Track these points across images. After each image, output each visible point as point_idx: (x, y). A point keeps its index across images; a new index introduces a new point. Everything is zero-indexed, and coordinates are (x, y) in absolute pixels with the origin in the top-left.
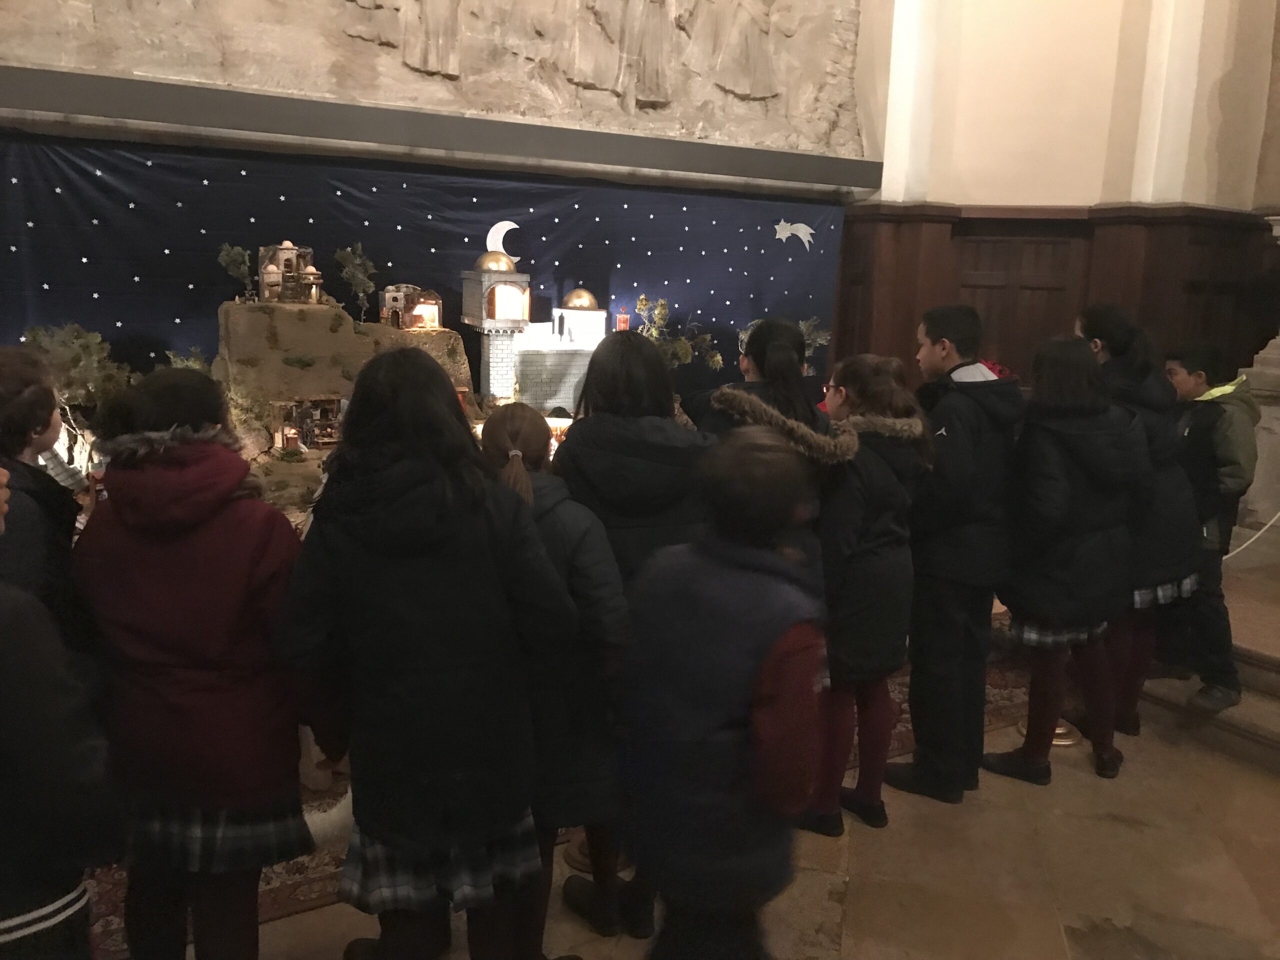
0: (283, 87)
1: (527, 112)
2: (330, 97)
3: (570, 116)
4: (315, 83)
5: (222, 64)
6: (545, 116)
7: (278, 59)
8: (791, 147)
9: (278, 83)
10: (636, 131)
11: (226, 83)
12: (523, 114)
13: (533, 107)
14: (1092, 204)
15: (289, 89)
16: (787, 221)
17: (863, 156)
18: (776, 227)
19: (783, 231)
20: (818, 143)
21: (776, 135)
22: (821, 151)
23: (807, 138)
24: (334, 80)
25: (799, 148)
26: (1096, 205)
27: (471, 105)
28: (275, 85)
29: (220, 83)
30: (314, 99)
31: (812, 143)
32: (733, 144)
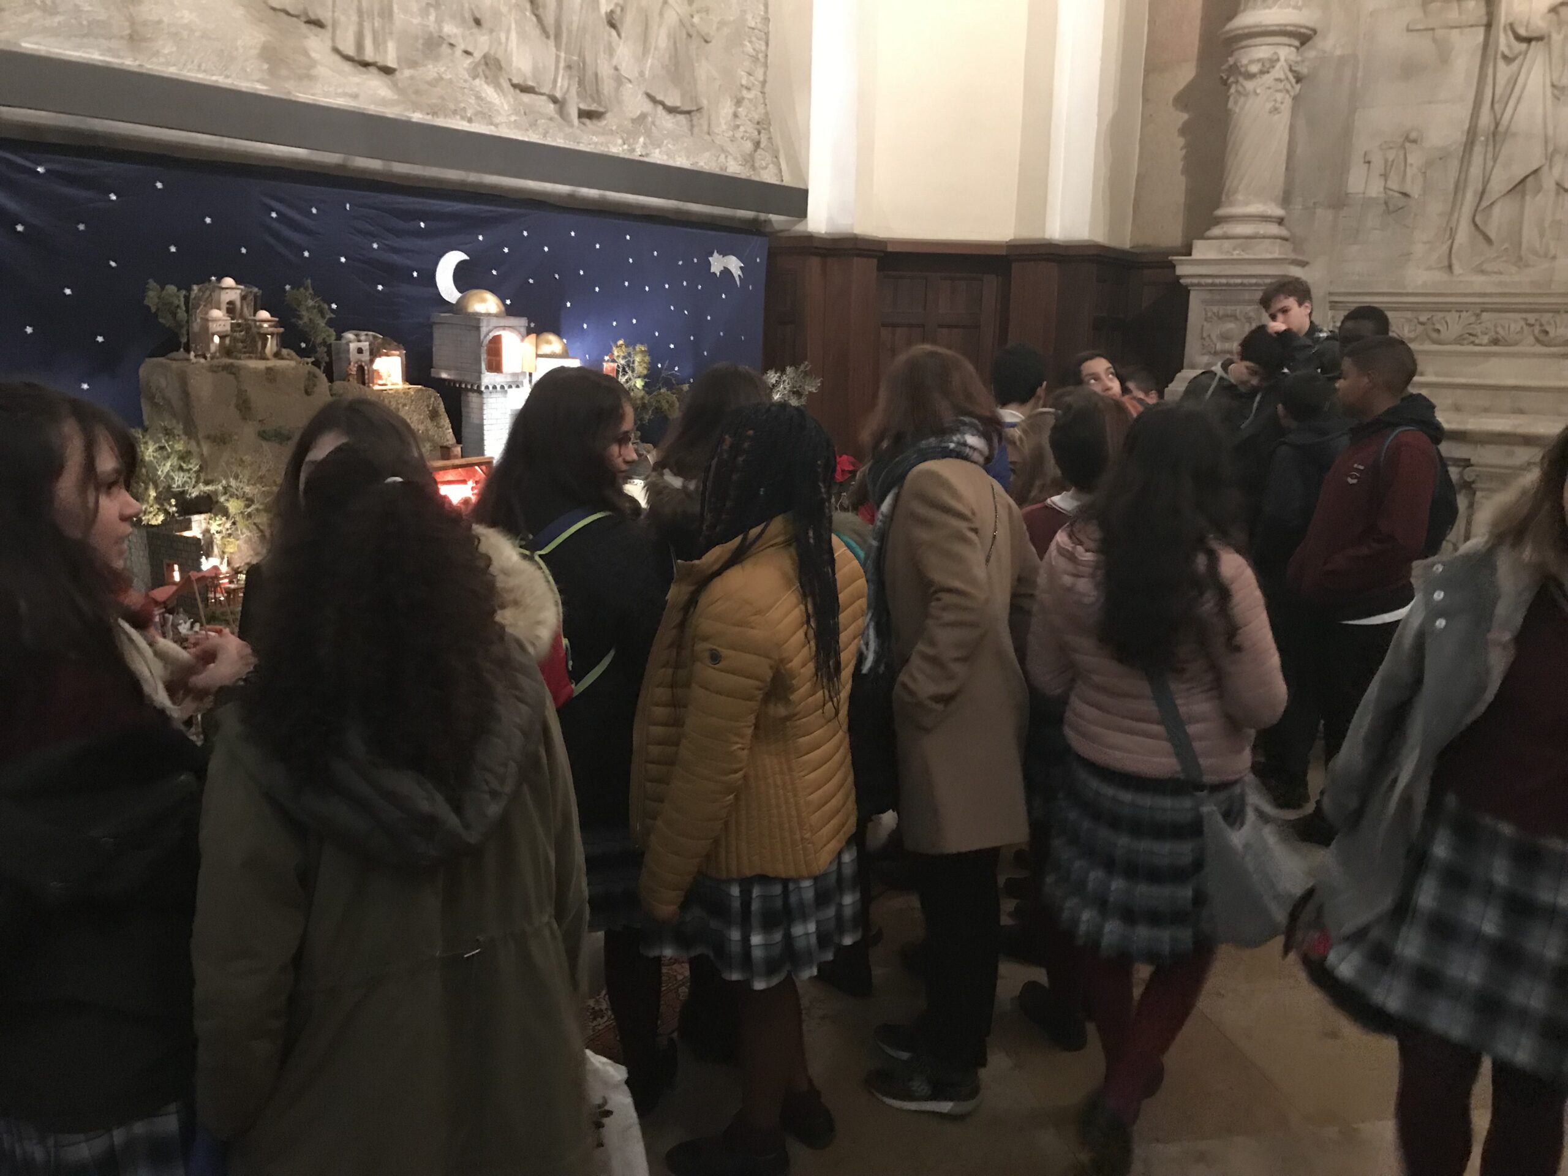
0: (205, 71)
1: (473, 118)
2: (261, 88)
3: (517, 125)
4: (244, 70)
5: (131, 37)
6: (492, 124)
7: (197, 34)
8: (721, 169)
9: (199, 66)
10: (581, 145)
11: (137, 63)
12: (470, 120)
13: (481, 112)
14: (1008, 240)
15: (213, 75)
16: (719, 253)
17: (782, 181)
18: (710, 259)
19: (717, 263)
20: (744, 165)
21: (707, 155)
22: (748, 175)
23: (735, 159)
24: (266, 66)
25: (728, 170)
26: (1010, 241)
27: (417, 107)
28: (196, 68)
29: (129, 62)
30: (244, 89)
31: (740, 165)
32: (671, 163)
